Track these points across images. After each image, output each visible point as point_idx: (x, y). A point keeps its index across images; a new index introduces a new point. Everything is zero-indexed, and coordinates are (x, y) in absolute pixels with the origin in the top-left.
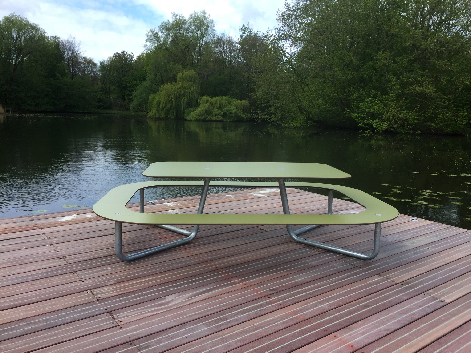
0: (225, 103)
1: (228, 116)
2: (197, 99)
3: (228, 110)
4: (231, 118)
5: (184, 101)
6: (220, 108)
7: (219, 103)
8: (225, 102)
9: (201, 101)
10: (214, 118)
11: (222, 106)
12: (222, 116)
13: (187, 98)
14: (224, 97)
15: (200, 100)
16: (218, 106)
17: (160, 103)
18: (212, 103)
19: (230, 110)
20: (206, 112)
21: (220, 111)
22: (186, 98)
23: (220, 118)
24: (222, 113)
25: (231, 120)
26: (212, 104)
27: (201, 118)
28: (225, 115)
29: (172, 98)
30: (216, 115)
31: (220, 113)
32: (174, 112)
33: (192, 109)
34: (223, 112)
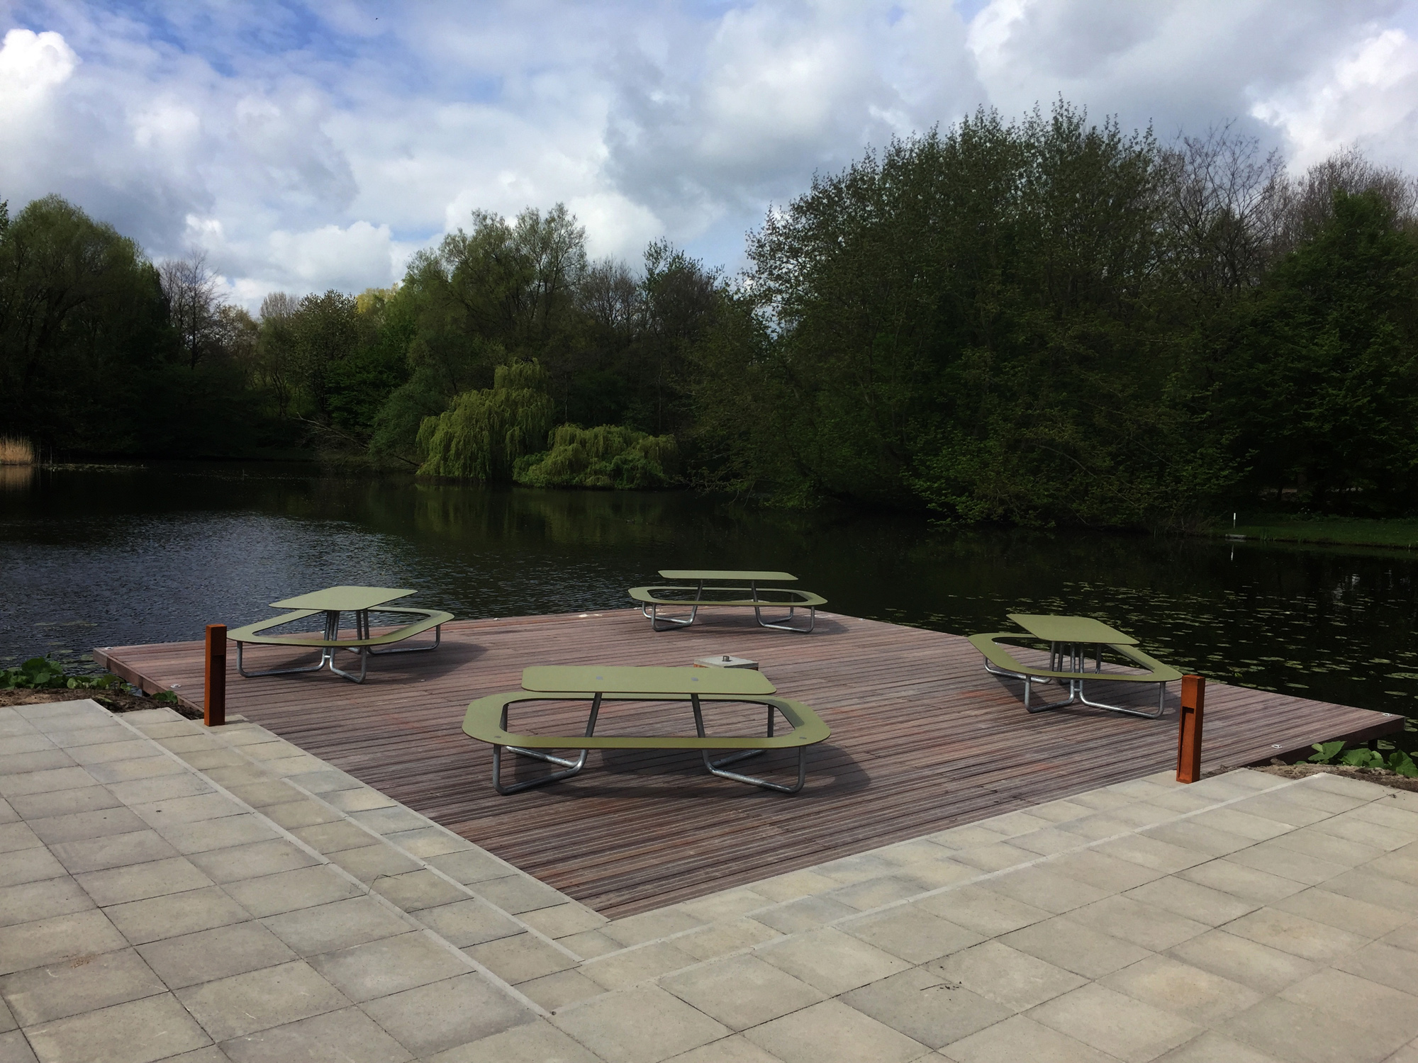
0: (617, 442)
1: (625, 476)
2: (547, 432)
3: (625, 462)
4: (632, 482)
5: (512, 435)
6: (605, 455)
7: (602, 442)
8: (617, 440)
9: (558, 438)
10: (590, 481)
11: (609, 451)
12: (609, 475)
13: (520, 428)
14: (614, 429)
15: (554, 435)
16: (601, 449)
17: (450, 440)
18: (586, 443)
19: (631, 461)
20: (571, 464)
21: (604, 463)
22: (517, 428)
23: (604, 481)
24: (610, 467)
25: (632, 486)
26: (583, 443)
27: (556, 479)
28: (617, 473)
29: (481, 429)
30: (596, 472)
31: (606, 467)
32: (487, 464)
33: (533, 458)
34: (612, 465)
